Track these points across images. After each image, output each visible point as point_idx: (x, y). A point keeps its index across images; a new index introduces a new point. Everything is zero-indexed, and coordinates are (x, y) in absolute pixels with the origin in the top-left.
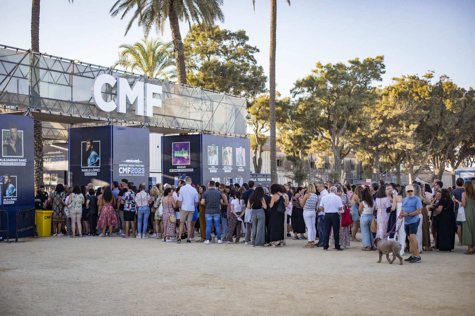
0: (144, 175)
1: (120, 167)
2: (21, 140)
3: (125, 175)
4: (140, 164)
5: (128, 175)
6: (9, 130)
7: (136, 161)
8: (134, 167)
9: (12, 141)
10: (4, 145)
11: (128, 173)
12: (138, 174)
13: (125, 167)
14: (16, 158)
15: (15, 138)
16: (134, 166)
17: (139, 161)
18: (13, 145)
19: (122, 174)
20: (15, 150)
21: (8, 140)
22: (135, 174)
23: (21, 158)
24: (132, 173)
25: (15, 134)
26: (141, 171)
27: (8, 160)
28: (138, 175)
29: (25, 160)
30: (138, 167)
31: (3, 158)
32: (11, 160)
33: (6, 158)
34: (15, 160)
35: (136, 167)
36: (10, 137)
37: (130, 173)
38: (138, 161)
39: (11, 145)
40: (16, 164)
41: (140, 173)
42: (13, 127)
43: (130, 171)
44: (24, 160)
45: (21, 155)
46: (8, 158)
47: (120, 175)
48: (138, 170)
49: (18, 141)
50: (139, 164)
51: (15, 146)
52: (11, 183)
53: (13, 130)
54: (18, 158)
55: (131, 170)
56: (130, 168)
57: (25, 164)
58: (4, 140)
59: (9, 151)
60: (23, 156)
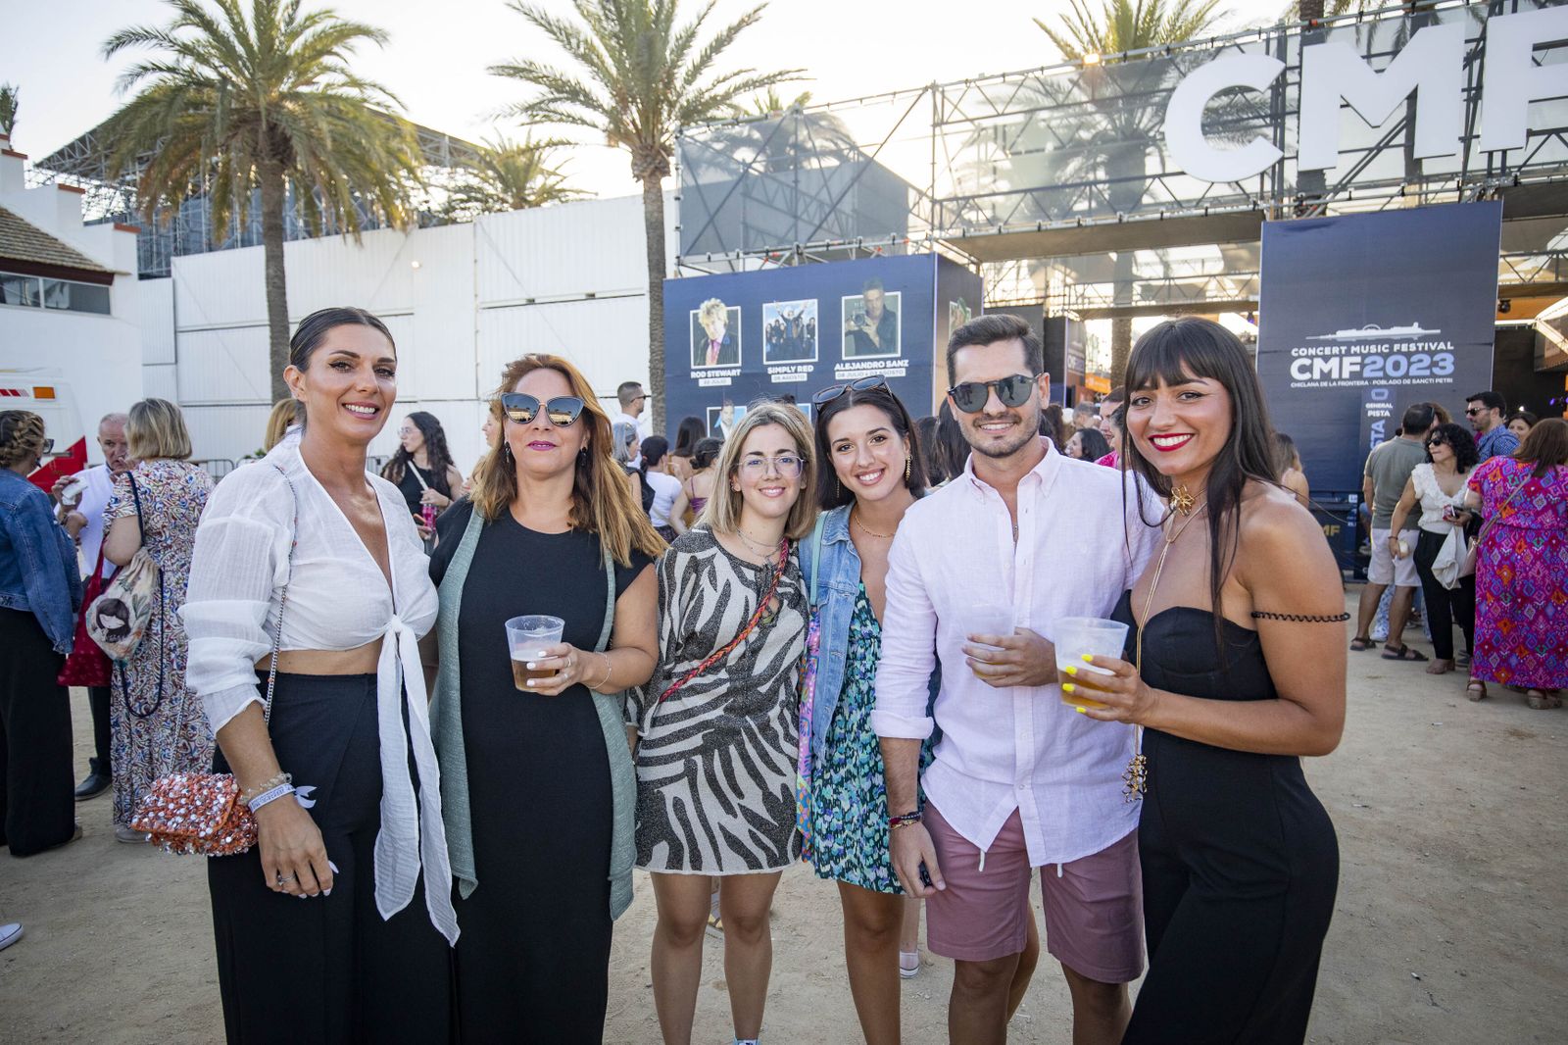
0: (1450, 380)
1: (1300, 357)
2: (894, 315)
3: (1325, 384)
4: (1424, 339)
5: (1343, 384)
6: (861, 296)
7: (1396, 331)
8: (1385, 356)
9: (868, 320)
10: (847, 334)
11: (1346, 375)
12: (1406, 376)
13: (1326, 359)
14: (878, 360)
15: (878, 313)
16: (1385, 348)
17: (1421, 331)
18: (871, 330)
19: (1311, 380)
20: (876, 340)
21: (858, 318)
22: (1387, 377)
23: (892, 359)
24: (1367, 373)
25: (878, 305)
26: (1429, 367)
27: (858, 366)
28: (1408, 382)
29: (905, 363)
30: (1408, 355)
31: (844, 362)
32: (864, 365)
33: (850, 362)
35: (1399, 352)
36: (863, 312)
37: (1354, 376)
38: (1415, 330)
39: (866, 329)
41: (1427, 372)
42: (871, 287)
43: (1357, 368)
44: (900, 363)
45: (895, 351)
46: (856, 361)
47: (1299, 385)
48: (1410, 364)
49: (887, 317)
50: (1416, 342)
51: (878, 332)
53: (873, 294)
54: (885, 360)
55: (1363, 365)
56: (1358, 359)
57: (902, 373)
58: (847, 320)
59: (862, 344)
60: (899, 355)
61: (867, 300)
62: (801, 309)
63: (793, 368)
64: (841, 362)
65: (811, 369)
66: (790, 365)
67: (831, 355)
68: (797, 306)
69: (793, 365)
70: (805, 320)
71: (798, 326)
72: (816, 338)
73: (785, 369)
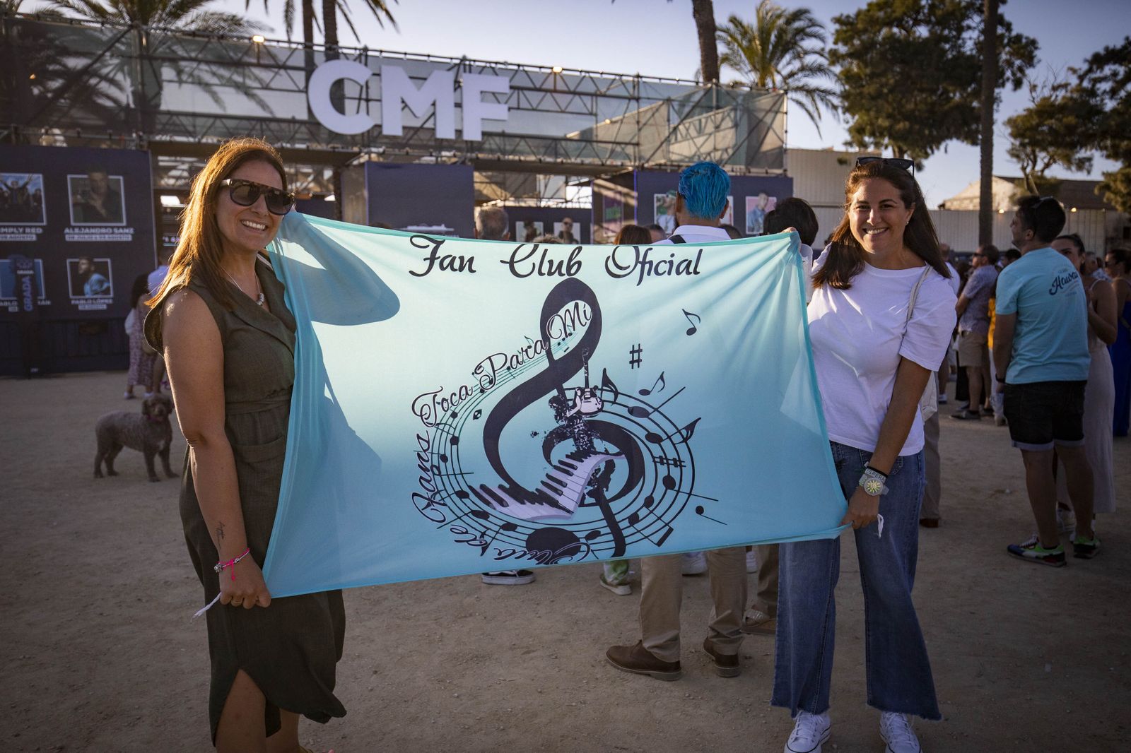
2: (118, 194)
6: (86, 176)
9: (95, 196)
10: (75, 205)
14: (106, 227)
15: (103, 190)
17: (445, 229)
18: (98, 203)
20: (103, 212)
21: (84, 194)
23: (118, 228)
25: (103, 184)
27: (87, 231)
29: (130, 231)
31: (74, 228)
32: (93, 231)
33: (80, 227)
34: (103, 230)
36: (88, 189)
38: (441, 228)
39: (92, 203)
40: (107, 238)
42: (95, 170)
44: (127, 231)
45: (121, 221)
46: (85, 227)
51: (104, 205)
52: (95, 272)
53: (98, 176)
54: (113, 228)
57: (130, 238)
58: (74, 194)
59: (89, 215)
60: (124, 224)
61: (92, 180)
62: (26, 180)
63: (21, 230)
64: (70, 226)
65: (40, 231)
66: (17, 227)
67: (59, 221)
68: (21, 178)
69: (21, 227)
70: (31, 189)
71: (23, 195)
72: (43, 206)
73: (11, 230)
